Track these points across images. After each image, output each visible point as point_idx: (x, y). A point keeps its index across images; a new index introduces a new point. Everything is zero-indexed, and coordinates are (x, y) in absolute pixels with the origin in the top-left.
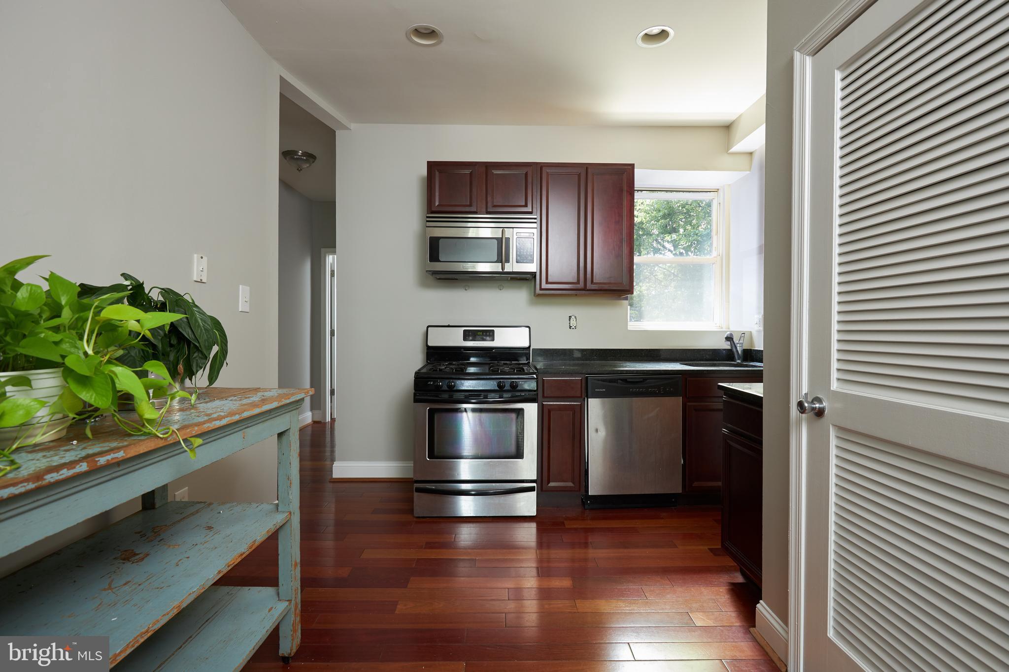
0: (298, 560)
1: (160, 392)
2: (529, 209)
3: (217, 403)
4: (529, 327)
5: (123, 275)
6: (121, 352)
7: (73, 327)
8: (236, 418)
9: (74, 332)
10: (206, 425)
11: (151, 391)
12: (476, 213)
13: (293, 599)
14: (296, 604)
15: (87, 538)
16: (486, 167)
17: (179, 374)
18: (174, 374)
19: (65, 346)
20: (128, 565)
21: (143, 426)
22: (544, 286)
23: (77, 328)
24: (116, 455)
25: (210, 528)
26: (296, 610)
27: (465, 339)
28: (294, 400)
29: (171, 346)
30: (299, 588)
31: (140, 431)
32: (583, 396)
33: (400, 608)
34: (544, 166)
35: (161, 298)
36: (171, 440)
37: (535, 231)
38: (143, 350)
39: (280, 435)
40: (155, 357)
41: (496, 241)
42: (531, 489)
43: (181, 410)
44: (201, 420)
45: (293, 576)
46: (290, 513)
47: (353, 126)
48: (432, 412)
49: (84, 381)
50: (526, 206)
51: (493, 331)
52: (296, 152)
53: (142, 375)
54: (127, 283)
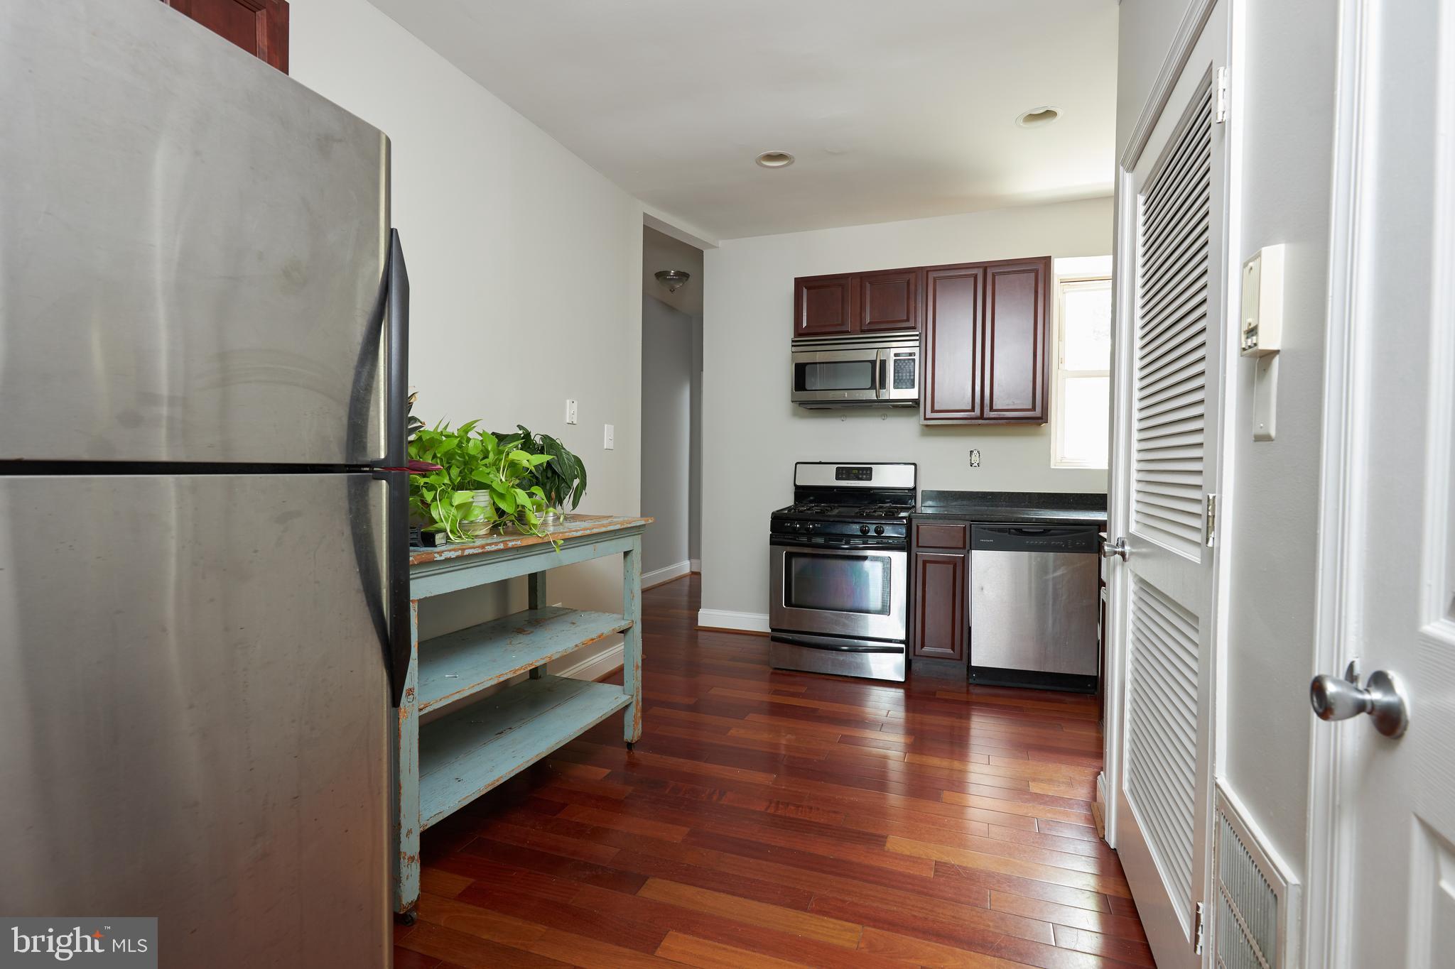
0: (640, 664)
1: (539, 508)
2: (911, 324)
3: (578, 523)
4: (915, 464)
5: (518, 426)
6: (518, 481)
7: (494, 464)
8: (588, 532)
9: (494, 467)
10: (567, 534)
11: (535, 507)
12: (847, 332)
13: (635, 695)
14: (637, 701)
15: (495, 620)
16: (861, 278)
17: (552, 499)
18: (549, 497)
19: (491, 476)
20: (521, 635)
21: (531, 529)
22: (929, 415)
23: (495, 465)
24: (516, 543)
25: (574, 623)
26: (637, 705)
27: (837, 478)
28: (634, 525)
29: (548, 478)
30: (640, 688)
31: (528, 532)
32: (968, 547)
33: (733, 732)
34: (931, 271)
35: (541, 443)
36: (546, 540)
37: (917, 350)
38: (530, 480)
39: (626, 554)
40: (537, 484)
41: (870, 364)
42: (899, 651)
43: (553, 525)
44: (565, 531)
45: (635, 675)
46: (633, 622)
47: (721, 243)
48: (789, 556)
49: (502, 496)
50: (908, 320)
51: (871, 469)
52: (667, 273)
53: (531, 495)
54: (521, 432)
